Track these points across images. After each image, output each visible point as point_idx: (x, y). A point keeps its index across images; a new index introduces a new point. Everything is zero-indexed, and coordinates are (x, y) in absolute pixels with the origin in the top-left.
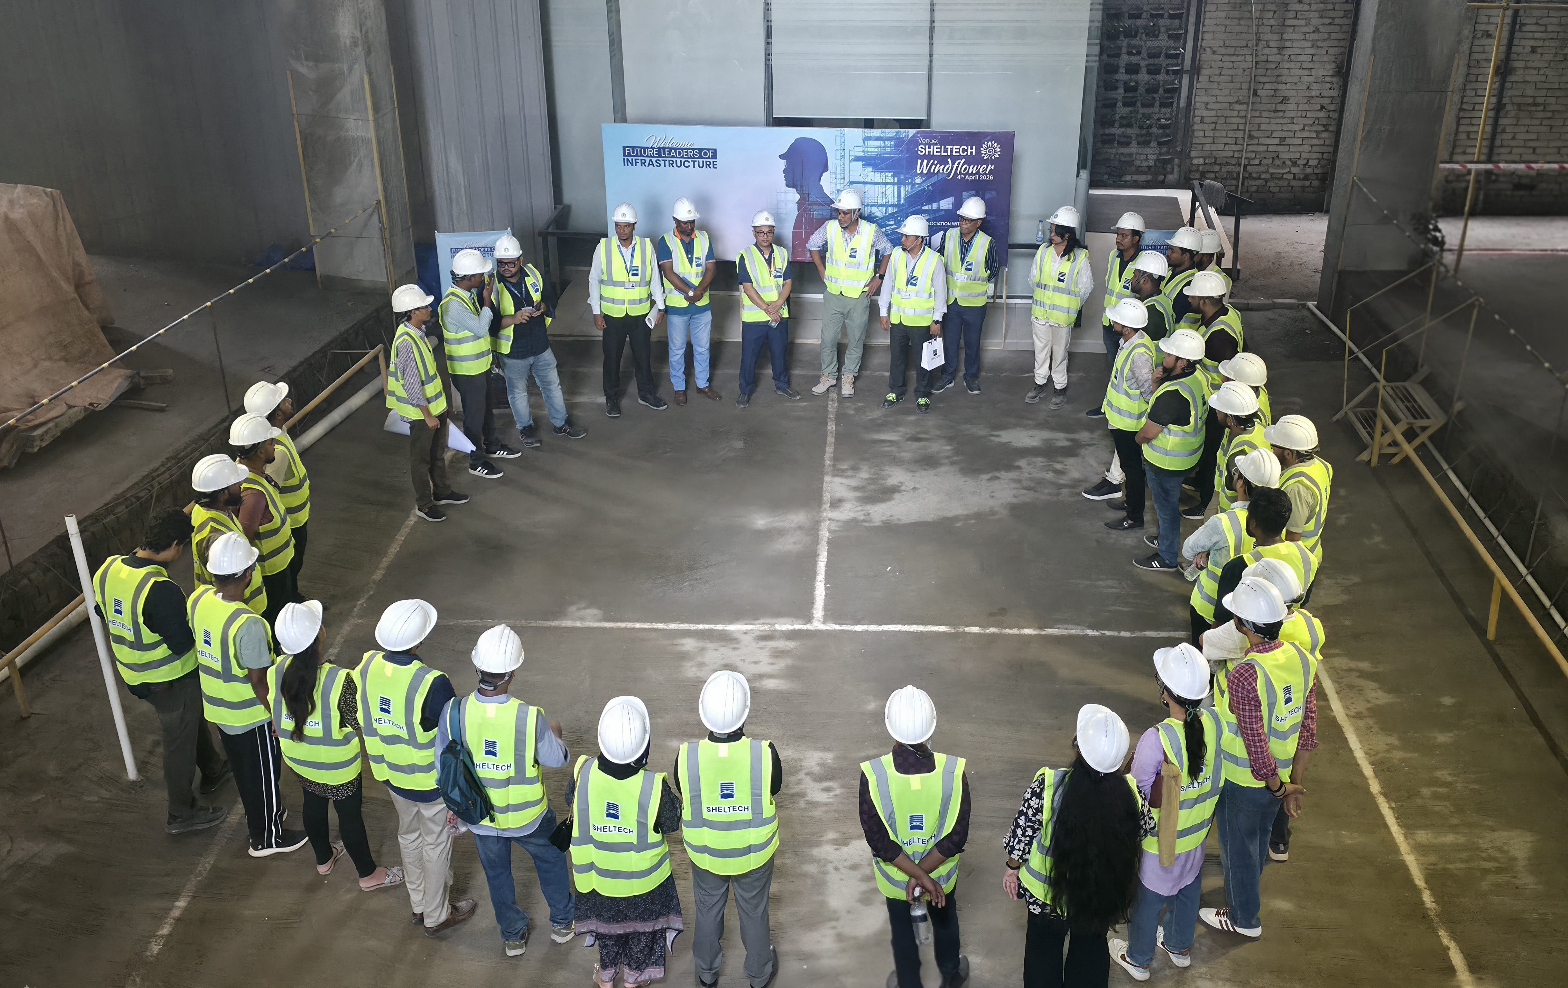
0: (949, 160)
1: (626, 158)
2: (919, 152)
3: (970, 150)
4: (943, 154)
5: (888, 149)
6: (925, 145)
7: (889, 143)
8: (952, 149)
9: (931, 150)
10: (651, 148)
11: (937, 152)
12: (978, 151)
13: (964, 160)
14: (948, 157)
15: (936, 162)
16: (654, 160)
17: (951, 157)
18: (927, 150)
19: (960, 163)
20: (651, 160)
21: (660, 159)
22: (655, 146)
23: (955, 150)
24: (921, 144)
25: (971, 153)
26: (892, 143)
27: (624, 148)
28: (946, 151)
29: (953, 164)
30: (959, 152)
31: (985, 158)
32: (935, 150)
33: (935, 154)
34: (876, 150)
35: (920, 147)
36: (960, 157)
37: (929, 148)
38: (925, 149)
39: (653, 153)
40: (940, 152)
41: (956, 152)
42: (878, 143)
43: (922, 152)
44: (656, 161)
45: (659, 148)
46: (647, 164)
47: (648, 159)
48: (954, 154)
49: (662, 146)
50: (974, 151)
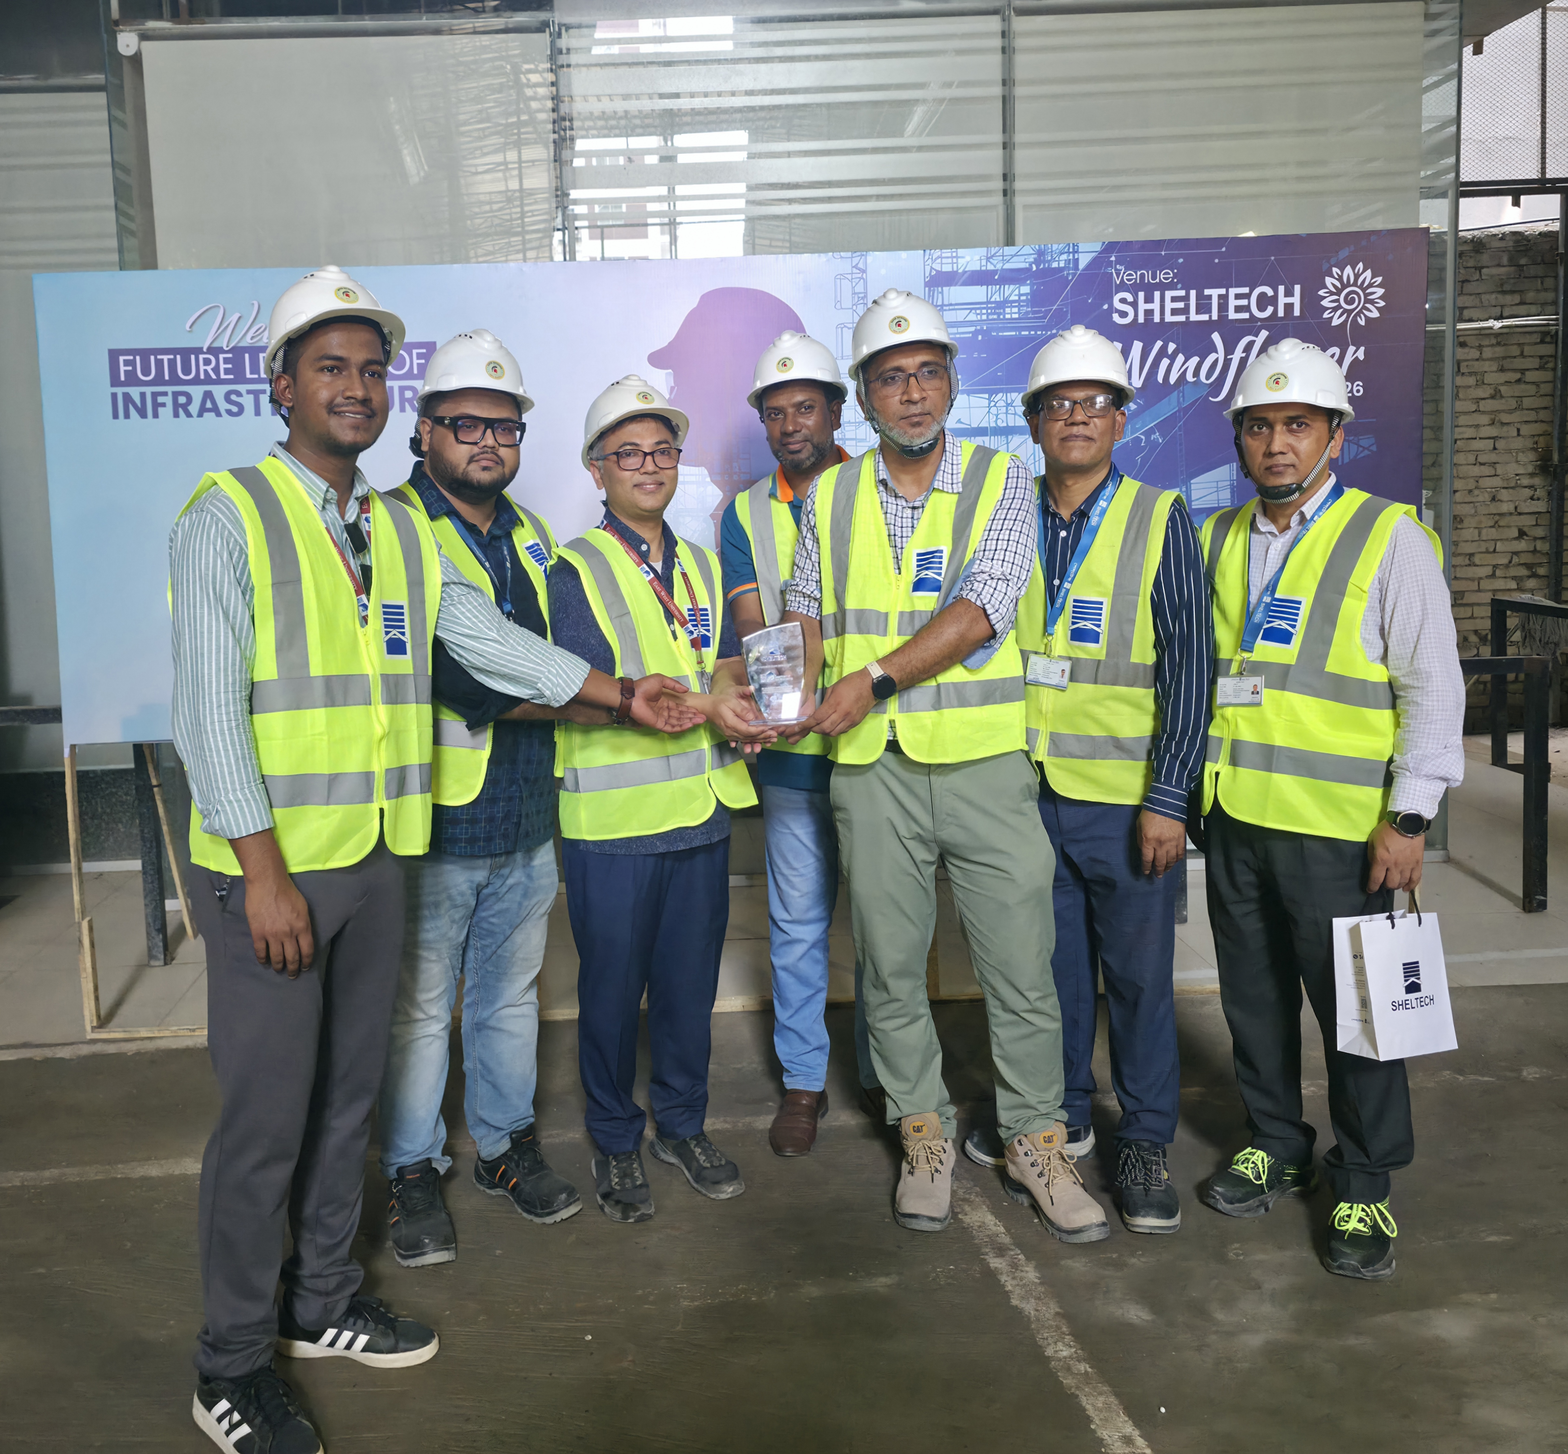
0: (1216, 337)
1: (120, 391)
2: (1116, 317)
3: (1282, 300)
4: (1194, 317)
5: (1012, 313)
6: (1134, 289)
7: (1012, 292)
8: (1224, 299)
9: (1155, 306)
10: (210, 350)
11: (1174, 312)
12: (1311, 302)
13: (1264, 334)
14: (1210, 326)
15: (1172, 347)
16: (219, 391)
17: (1223, 324)
18: (1142, 307)
19: (1251, 344)
20: (208, 395)
21: (242, 388)
22: (223, 343)
23: (1233, 303)
24: (1122, 287)
25: (1289, 307)
26: (1026, 289)
27: (114, 355)
28: (1203, 306)
29: (1229, 349)
30: (1247, 308)
31: (1336, 322)
32: (1169, 305)
33: (1169, 318)
34: (972, 317)
35: (1117, 298)
36: (1251, 326)
37: (1149, 299)
38: (1134, 305)
39: (216, 370)
40: (1185, 311)
41: (1238, 309)
42: (978, 293)
43: (1124, 314)
44: (227, 397)
45: (238, 352)
46: (194, 408)
47: (197, 392)
48: (1232, 315)
49: (247, 342)
50: (1296, 300)
